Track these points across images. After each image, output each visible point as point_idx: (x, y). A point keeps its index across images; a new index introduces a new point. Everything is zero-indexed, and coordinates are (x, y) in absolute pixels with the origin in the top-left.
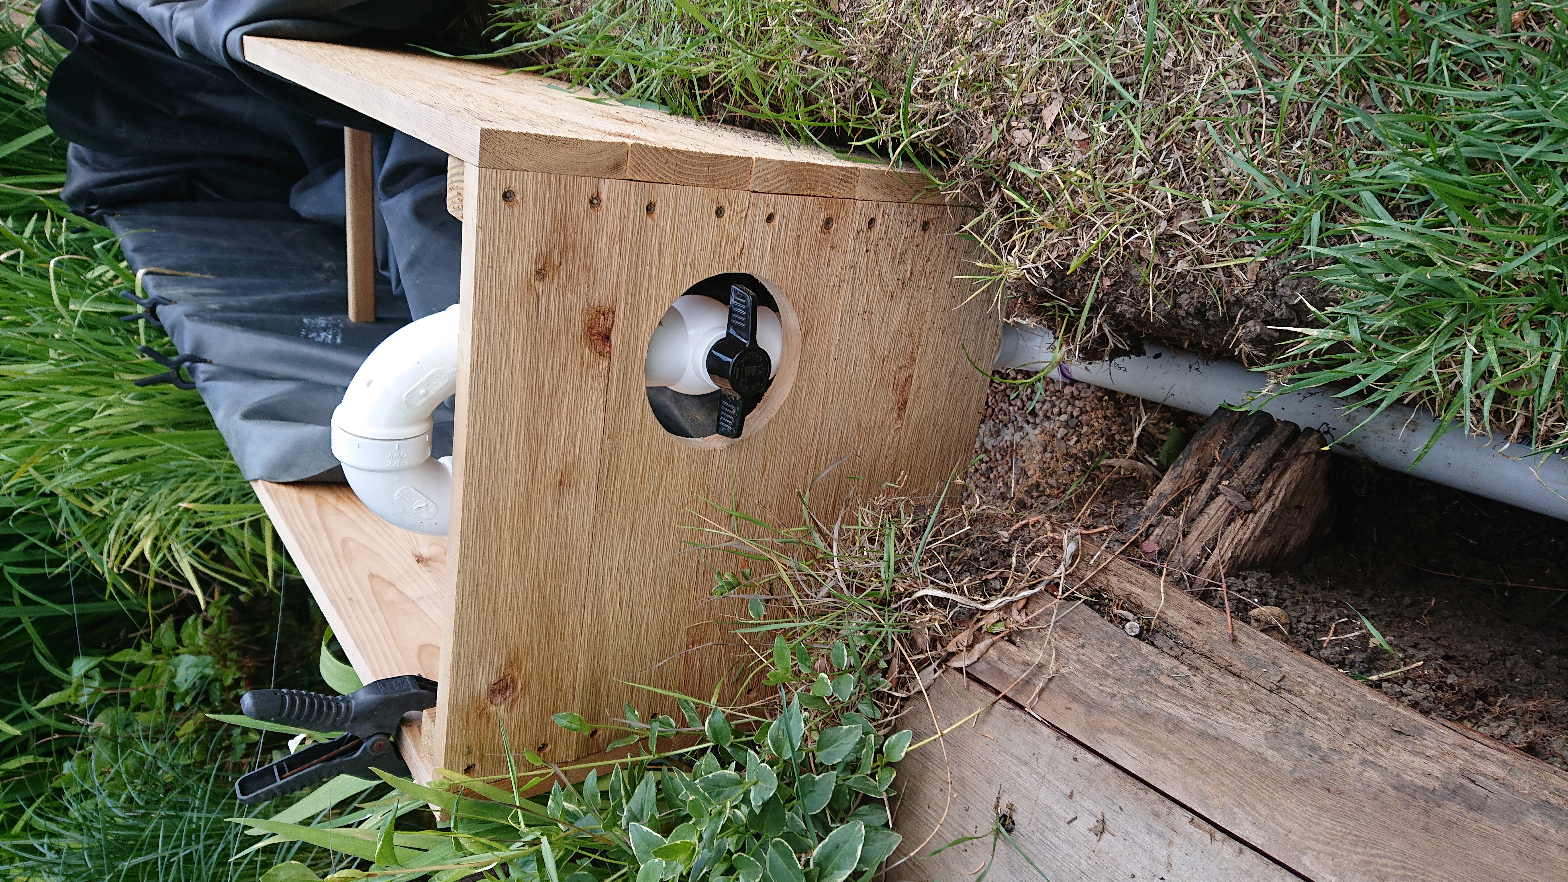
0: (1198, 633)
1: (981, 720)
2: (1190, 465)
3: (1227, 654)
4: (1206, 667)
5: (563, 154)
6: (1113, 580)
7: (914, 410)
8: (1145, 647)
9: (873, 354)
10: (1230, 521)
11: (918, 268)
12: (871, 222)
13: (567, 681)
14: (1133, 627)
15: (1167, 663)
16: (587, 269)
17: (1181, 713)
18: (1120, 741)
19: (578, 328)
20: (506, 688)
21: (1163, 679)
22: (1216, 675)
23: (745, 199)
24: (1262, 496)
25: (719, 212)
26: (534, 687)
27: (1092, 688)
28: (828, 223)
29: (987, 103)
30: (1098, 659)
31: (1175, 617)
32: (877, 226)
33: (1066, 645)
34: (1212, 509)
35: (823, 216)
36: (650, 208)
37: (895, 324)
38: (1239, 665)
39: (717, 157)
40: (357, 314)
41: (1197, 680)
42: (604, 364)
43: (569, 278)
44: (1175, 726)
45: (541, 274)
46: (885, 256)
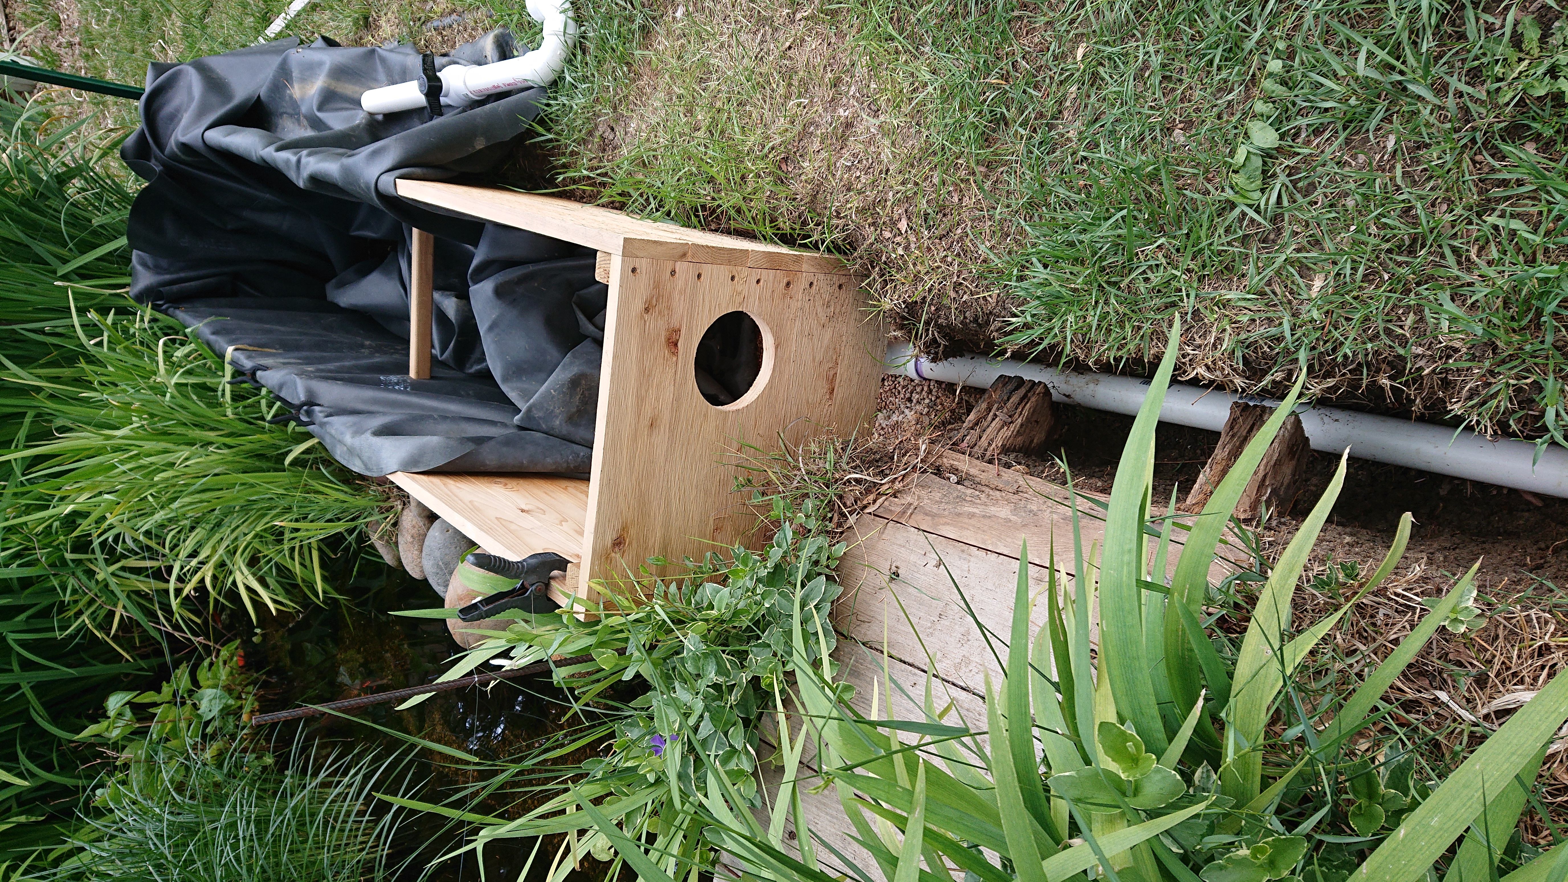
0: (983, 476)
1: (881, 532)
2: (984, 406)
3: (995, 482)
4: (987, 490)
5: (659, 249)
6: (945, 460)
7: (839, 393)
8: (959, 487)
9: (814, 360)
10: (1002, 427)
11: (837, 310)
12: (811, 284)
14: (954, 478)
15: (969, 491)
16: (669, 308)
17: (975, 510)
18: (948, 527)
19: (663, 339)
20: (620, 543)
21: (968, 498)
22: (991, 492)
23: (745, 271)
24: (1016, 416)
25: (733, 278)
26: (634, 544)
27: (935, 509)
28: (788, 284)
29: (870, 220)
30: (937, 496)
31: (973, 471)
32: (814, 287)
33: (923, 493)
34: (993, 424)
35: (785, 281)
36: (699, 276)
37: (826, 342)
38: (1001, 486)
39: (731, 249)
40: (418, 373)
41: (983, 496)
42: (675, 359)
43: (660, 313)
44: (972, 515)
45: (647, 310)
46: (819, 303)
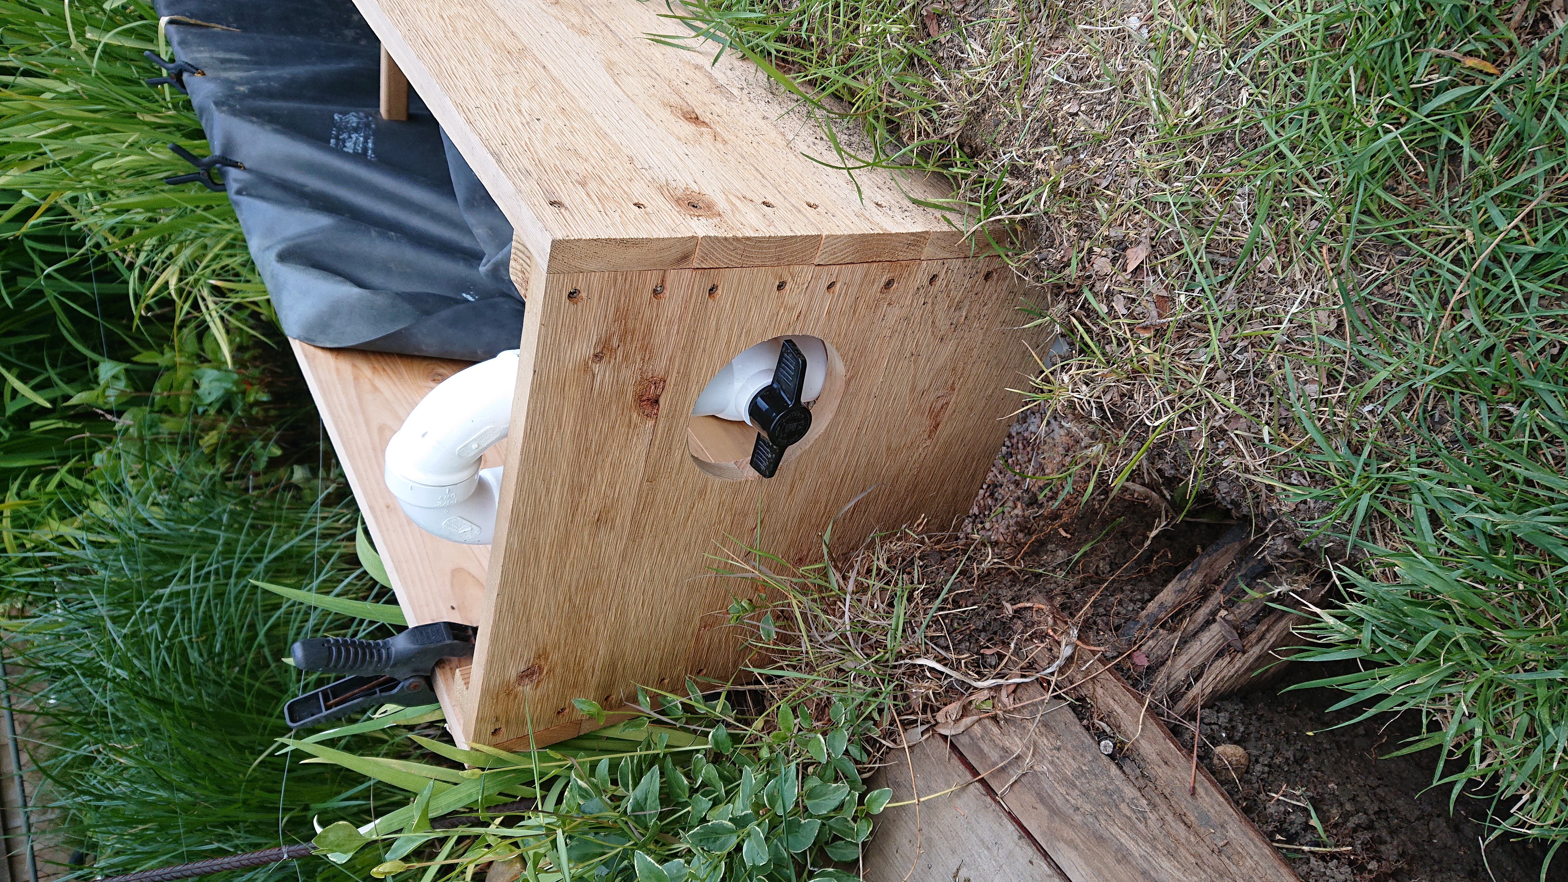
0: (1163, 772)
1: (957, 794)
2: (1196, 580)
3: (1184, 803)
4: (1163, 807)
5: (632, 253)
6: (1100, 691)
7: (945, 432)
8: (1114, 770)
9: (913, 389)
10: (1220, 654)
11: (974, 312)
12: (933, 279)
13: (587, 665)
14: (1107, 745)
15: (1130, 792)
16: (644, 348)
17: (1131, 845)
18: (1073, 855)
19: (630, 397)
20: (533, 674)
21: (1123, 806)
22: (1169, 818)
23: (808, 272)
24: (1254, 637)
25: (781, 287)
26: (559, 670)
27: (1059, 793)
28: (889, 284)
30: (1070, 767)
31: (1148, 749)
32: (938, 282)
33: (1044, 742)
34: (1205, 637)
35: (884, 279)
36: (712, 290)
37: (941, 361)
38: (1191, 818)
39: (786, 238)
40: (389, 111)
41: (1152, 817)
42: (650, 423)
43: (626, 358)
44: (1123, 857)
45: (598, 357)
46: (943, 304)
